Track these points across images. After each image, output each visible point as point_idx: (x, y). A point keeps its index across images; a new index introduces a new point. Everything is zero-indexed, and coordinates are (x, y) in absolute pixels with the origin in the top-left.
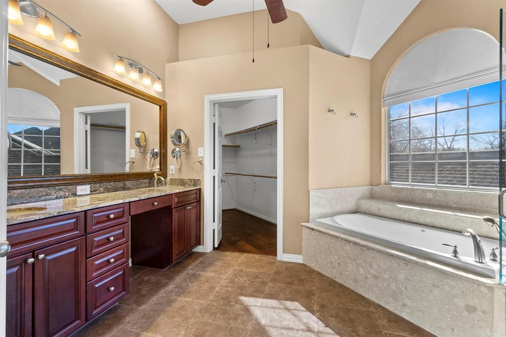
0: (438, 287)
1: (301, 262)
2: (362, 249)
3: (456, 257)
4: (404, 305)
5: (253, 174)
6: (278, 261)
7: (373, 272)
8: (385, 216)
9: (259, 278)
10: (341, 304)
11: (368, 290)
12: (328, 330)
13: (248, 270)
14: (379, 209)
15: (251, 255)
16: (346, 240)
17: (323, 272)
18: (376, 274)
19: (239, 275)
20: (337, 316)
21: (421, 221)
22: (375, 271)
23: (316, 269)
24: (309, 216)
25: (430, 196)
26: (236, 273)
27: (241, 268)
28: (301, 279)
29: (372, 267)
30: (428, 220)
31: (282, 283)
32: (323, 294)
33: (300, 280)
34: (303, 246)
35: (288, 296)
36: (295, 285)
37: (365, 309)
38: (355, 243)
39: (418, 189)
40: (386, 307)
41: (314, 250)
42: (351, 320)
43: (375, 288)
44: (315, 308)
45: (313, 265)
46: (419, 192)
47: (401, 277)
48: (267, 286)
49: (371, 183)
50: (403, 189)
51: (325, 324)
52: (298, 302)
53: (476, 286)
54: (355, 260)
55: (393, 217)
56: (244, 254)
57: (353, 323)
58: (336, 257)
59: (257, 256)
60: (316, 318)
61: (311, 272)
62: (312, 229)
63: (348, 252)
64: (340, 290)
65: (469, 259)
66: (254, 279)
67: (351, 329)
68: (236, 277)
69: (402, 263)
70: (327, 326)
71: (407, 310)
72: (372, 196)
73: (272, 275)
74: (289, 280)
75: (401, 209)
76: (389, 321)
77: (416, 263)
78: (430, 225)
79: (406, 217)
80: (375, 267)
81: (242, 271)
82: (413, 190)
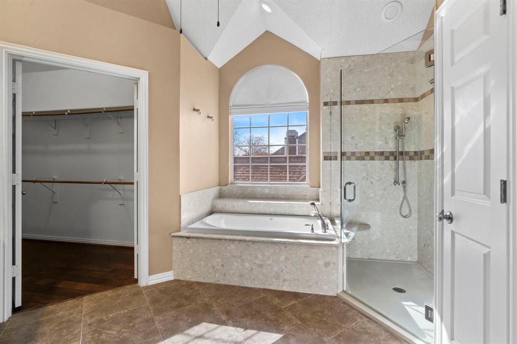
0: (308, 257)
1: (172, 278)
2: (247, 245)
3: (313, 232)
4: (284, 280)
5: (52, 180)
6: (143, 287)
7: (257, 262)
8: (239, 212)
9: (136, 318)
10: (240, 302)
11: (254, 279)
12: (250, 332)
13: (111, 315)
14: (234, 207)
15: (98, 295)
16: (230, 240)
17: (202, 281)
18: (261, 263)
19: (103, 328)
20: (246, 315)
21: (268, 211)
22: (260, 260)
23: (194, 280)
24: (180, 224)
25: (267, 191)
26: (94, 328)
27: (97, 318)
28: (187, 296)
29: (257, 258)
30: (272, 210)
31: (171, 310)
32: (219, 301)
33: (187, 298)
34: (174, 259)
35: (190, 321)
36: (186, 306)
37: (258, 297)
38: (240, 241)
39: (259, 187)
40: (270, 288)
41: (190, 260)
42: (257, 311)
43: (260, 276)
44: (224, 317)
45: (189, 277)
46: (259, 189)
47: (282, 258)
48: (156, 322)
49: (219, 184)
50: (248, 187)
51: (243, 328)
52: (204, 322)
53: (330, 248)
54: (240, 257)
55: (245, 212)
56: (85, 298)
57: (261, 314)
58: (219, 260)
59: (109, 293)
60: (232, 328)
61: (190, 285)
62: (188, 238)
63: (232, 251)
64: (229, 290)
65: (319, 231)
66: (130, 322)
67: (263, 319)
68: (100, 334)
69: (282, 247)
70: (246, 328)
71: (287, 283)
72: (221, 196)
73: (150, 308)
74: (174, 304)
75: (252, 203)
76: (279, 298)
77: (293, 244)
78: (274, 213)
79: (256, 210)
80: (260, 256)
81: (101, 321)
82: (254, 187)
